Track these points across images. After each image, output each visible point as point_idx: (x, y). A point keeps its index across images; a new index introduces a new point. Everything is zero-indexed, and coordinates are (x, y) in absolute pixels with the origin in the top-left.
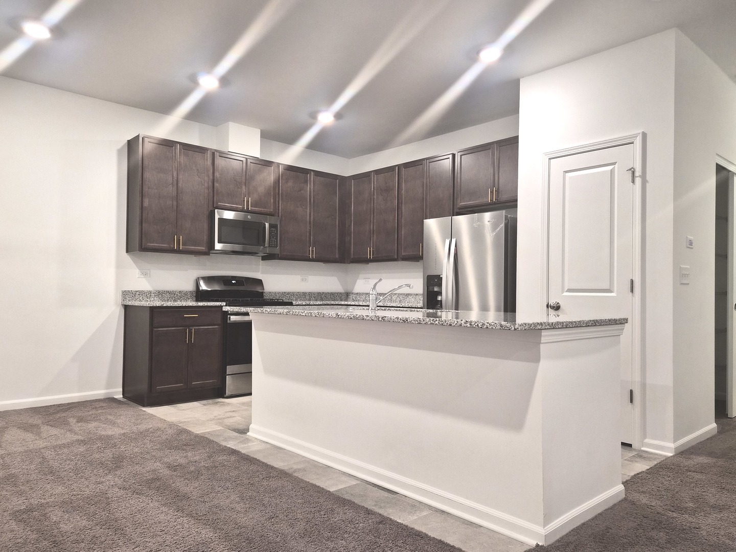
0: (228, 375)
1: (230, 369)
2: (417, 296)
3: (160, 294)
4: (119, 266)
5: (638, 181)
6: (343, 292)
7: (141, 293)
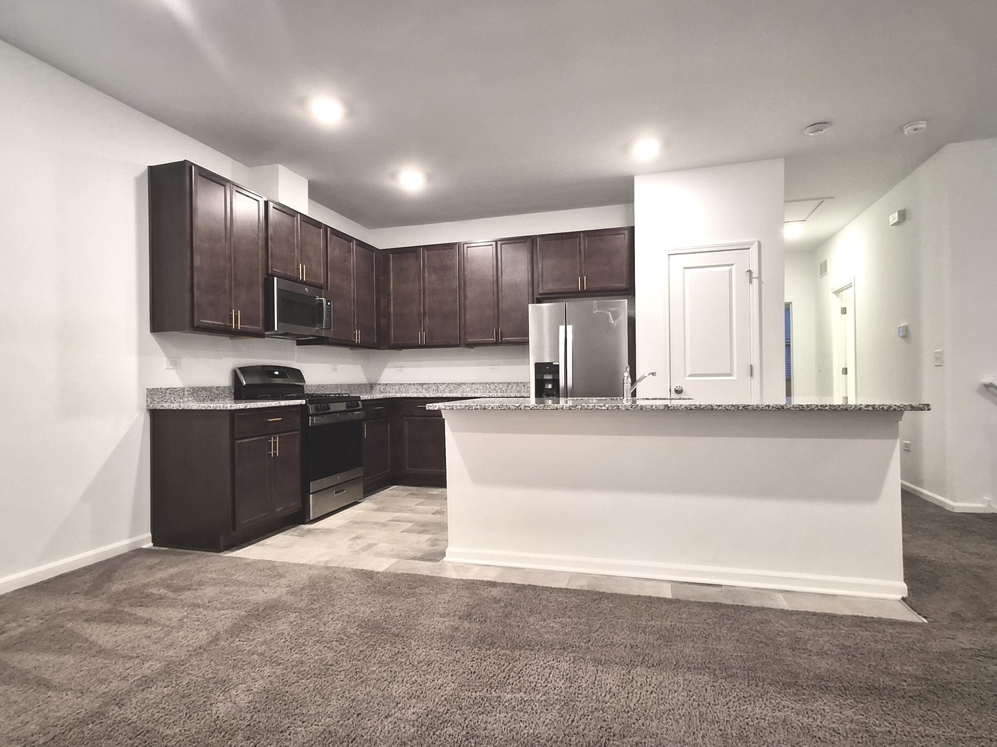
0: (312, 493)
1: (313, 486)
2: (474, 386)
3: (196, 392)
4: (142, 352)
5: (755, 281)
6: (366, 382)
7: (173, 391)
